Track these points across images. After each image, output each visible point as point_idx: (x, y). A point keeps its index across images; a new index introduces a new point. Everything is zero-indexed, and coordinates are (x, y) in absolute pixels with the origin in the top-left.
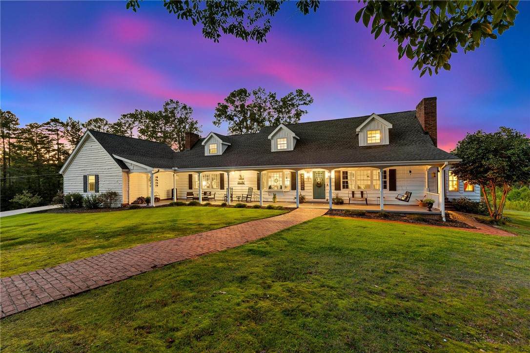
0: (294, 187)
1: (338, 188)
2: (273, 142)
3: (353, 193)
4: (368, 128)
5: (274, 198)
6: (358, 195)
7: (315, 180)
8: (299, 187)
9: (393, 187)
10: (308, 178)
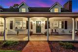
0: (27, 27)
1: (46, 28)
2: (20, 9)
3: (52, 30)
4: (55, 7)
5: (18, 33)
6: (54, 31)
7: (37, 25)
8: (30, 28)
9: (66, 28)
10: (34, 24)
